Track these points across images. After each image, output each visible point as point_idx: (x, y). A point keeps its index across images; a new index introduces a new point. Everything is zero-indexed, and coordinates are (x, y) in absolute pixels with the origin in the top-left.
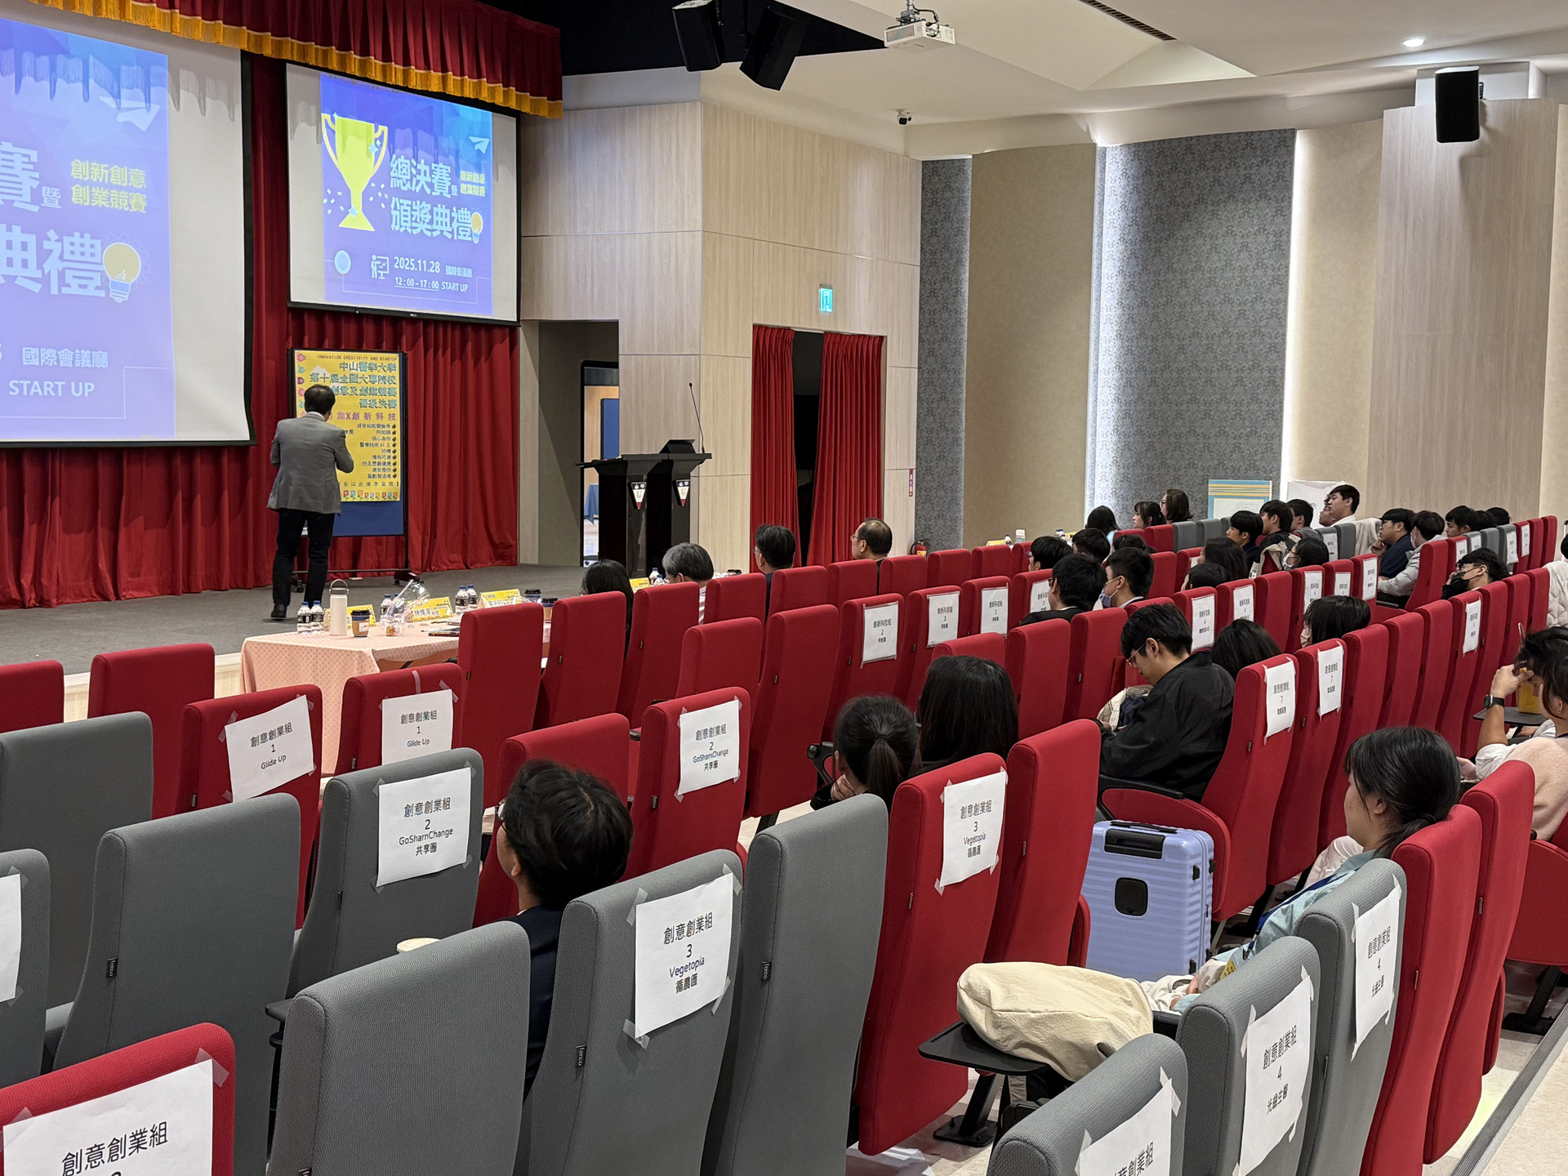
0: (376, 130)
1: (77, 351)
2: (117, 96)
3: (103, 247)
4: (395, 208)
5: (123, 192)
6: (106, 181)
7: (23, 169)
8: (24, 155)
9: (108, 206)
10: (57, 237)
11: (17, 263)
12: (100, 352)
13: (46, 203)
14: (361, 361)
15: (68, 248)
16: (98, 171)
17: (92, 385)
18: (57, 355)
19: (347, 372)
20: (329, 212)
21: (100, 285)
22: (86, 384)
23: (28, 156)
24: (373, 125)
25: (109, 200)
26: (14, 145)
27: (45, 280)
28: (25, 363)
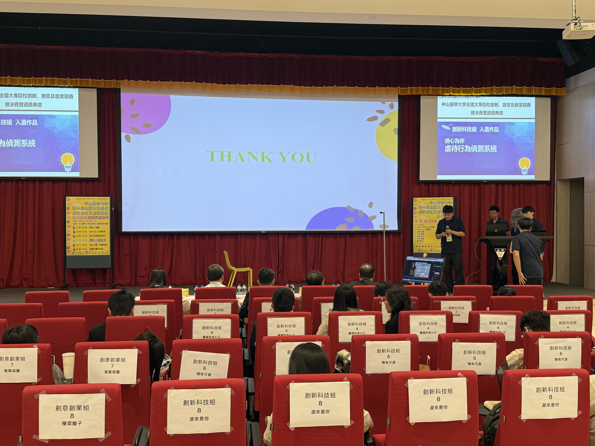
14: (438, 200)
19: (433, 205)
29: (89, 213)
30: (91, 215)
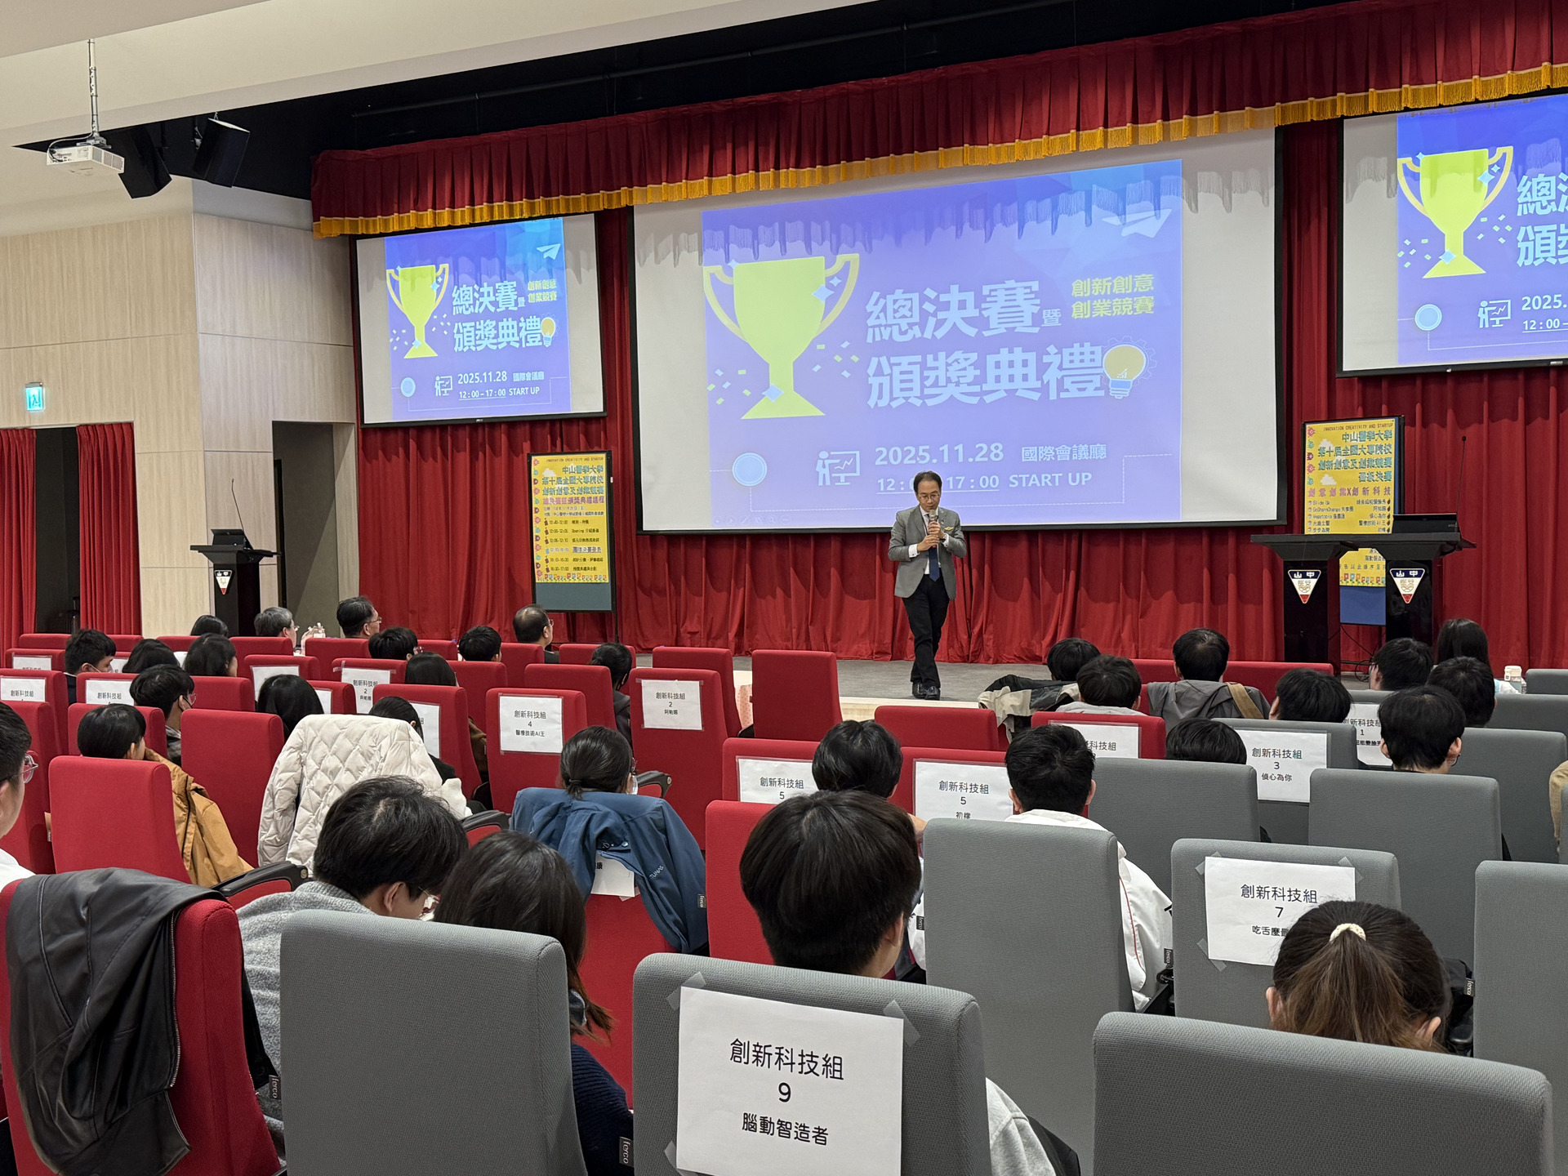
0: (1491, 155)
1: (1075, 446)
2: (1122, 213)
3: (1103, 353)
4: (1526, 239)
5: (1127, 299)
6: (1109, 293)
7: (1025, 299)
8: (1025, 288)
9: (1110, 315)
10: (1056, 351)
11: (1018, 378)
12: (1098, 445)
13: (1046, 324)
14: (1360, 430)
15: (1067, 358)
16: (1099, 285)
17: (1090, 475)
18: (1055, 451)
19: (1349, 443)
20: (1407, 265)
21: (1099, 385)
22: (1084, 475)
23: (1030, 287)
24: (1486, 151)
25: (1111, 308)
26: (1016, 282)
27: (1044, 389)
28: (1023, 460)
29: (569, 491)
30: (574, 496)
